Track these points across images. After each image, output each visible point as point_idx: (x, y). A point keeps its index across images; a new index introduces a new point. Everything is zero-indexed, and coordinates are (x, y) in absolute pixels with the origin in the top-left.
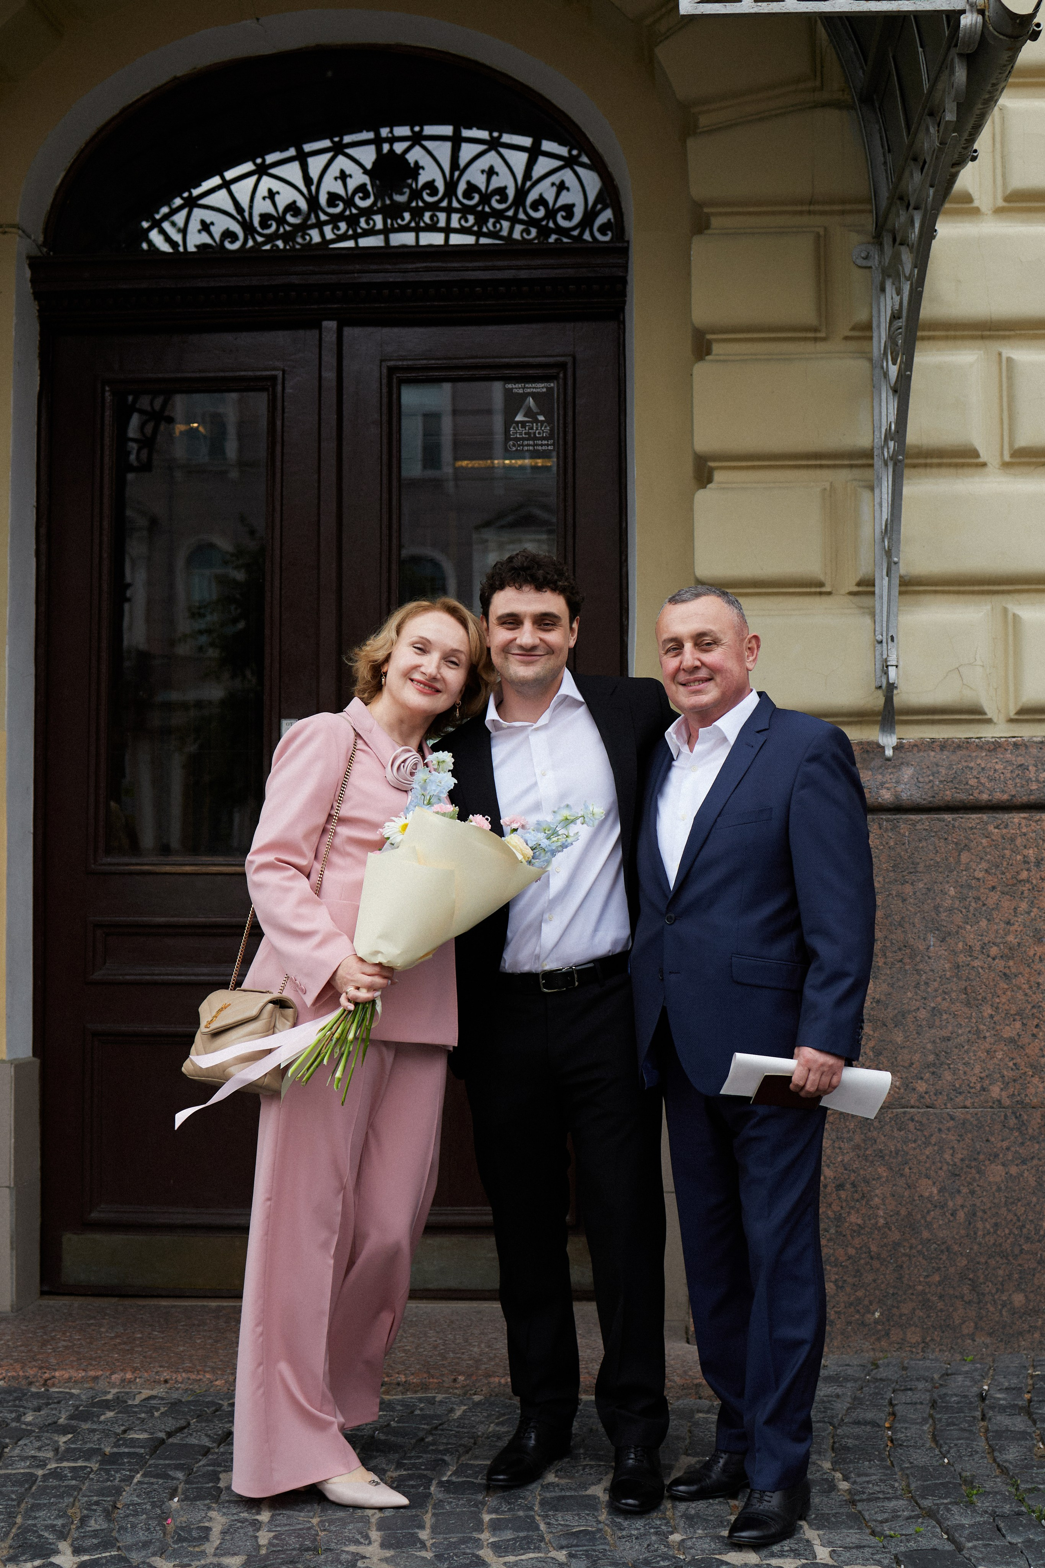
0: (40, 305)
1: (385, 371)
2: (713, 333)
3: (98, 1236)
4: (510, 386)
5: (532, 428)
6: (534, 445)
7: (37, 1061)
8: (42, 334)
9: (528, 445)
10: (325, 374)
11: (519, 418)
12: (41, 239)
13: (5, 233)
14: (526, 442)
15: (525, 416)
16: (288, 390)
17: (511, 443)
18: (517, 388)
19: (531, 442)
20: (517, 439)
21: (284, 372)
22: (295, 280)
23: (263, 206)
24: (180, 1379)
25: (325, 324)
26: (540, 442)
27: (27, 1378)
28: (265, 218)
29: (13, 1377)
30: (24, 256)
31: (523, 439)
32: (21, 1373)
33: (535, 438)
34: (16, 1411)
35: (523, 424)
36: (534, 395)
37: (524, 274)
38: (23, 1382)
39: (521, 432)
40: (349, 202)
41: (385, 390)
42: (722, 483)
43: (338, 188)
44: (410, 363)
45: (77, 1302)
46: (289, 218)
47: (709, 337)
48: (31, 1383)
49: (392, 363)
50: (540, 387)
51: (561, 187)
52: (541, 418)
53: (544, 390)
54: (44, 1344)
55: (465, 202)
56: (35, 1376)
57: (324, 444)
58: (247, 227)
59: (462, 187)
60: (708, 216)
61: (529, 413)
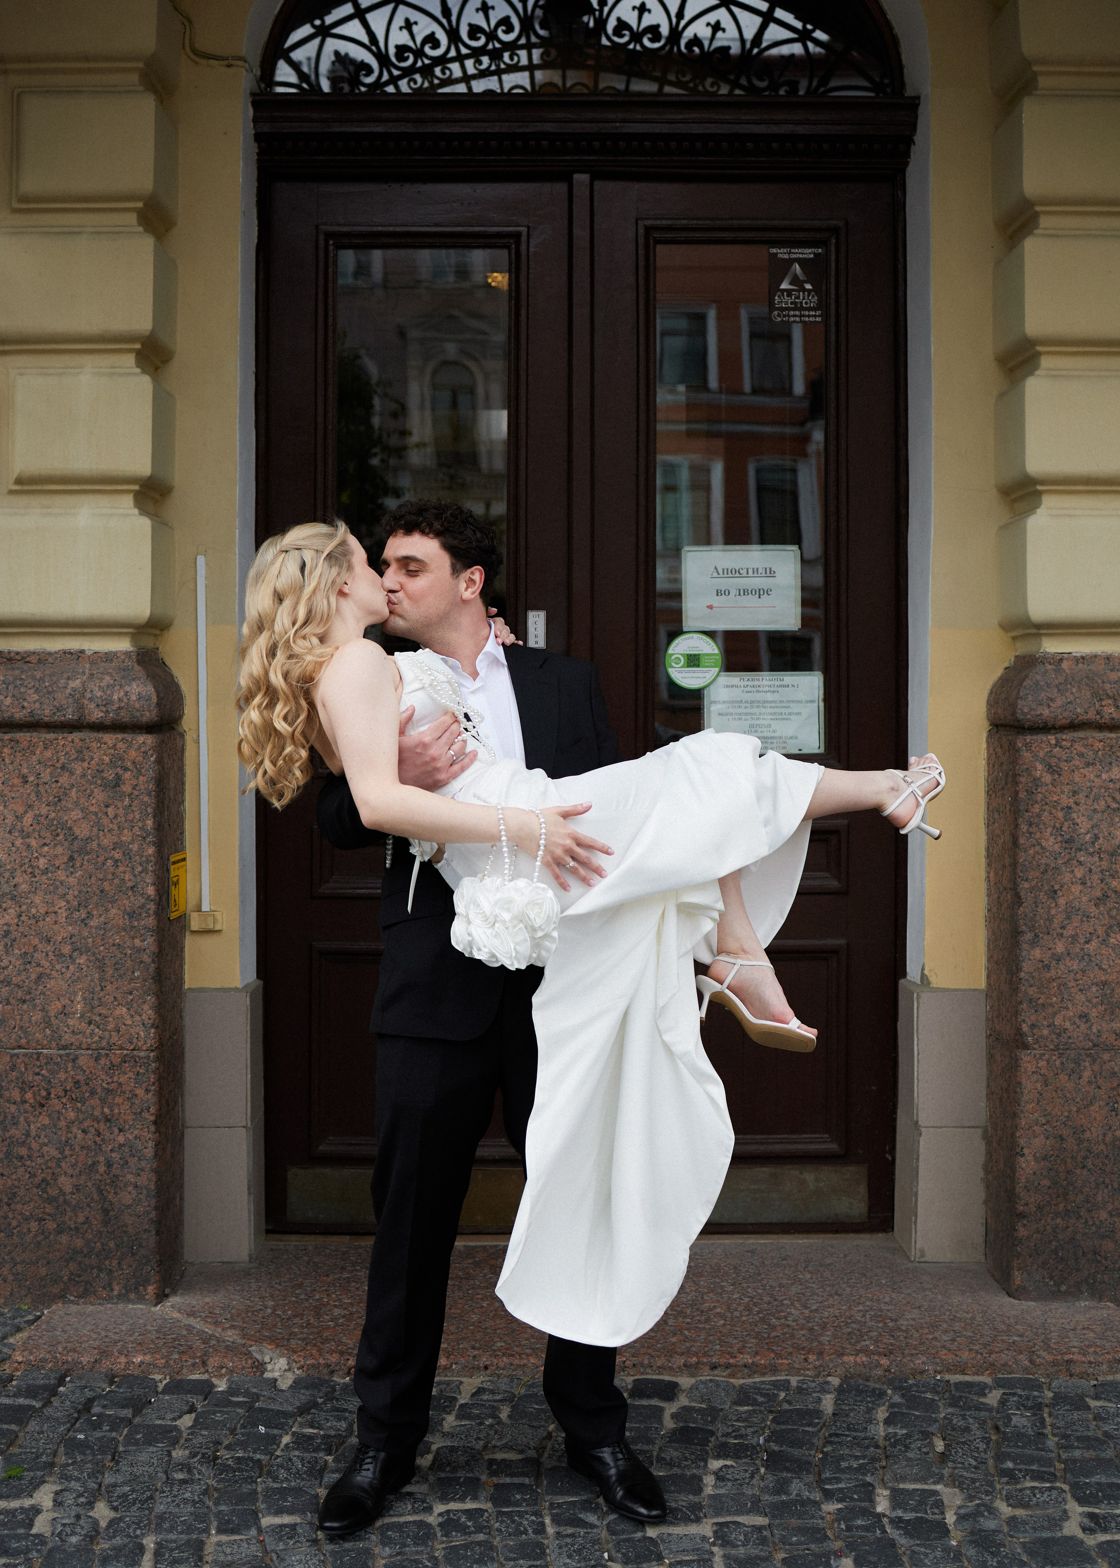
0: (259, 147)
1: (641, 231)
2: (1042, 204)
3: (328, 1171)
4: (774, 251)
5: (798, 297)
6: (801, 316)
7: (260, 982)
8: (259, 180)
9: (794, 316)
10: (576, 231)
11: (784, 286)
12: (259, 73)
13: (229, 66)
14: (792, 313)
15: (791, 284)
16: (531, 249)
17: (776, 313)
18: (782, 253)
19: (797, 313)
20: (782, 309)
21: (528, 228)
22: (549, 127)
23: (399, 37)
24: (501, 1365)
25: (577, 176)
26: (807, 313)
27: (329, 1366)
28: (402, 50)
29: (313, 1365)
30: (248, 92)
31: (789, 309)
32: (321, 1361)
33: (802, 309)
34: (345, 1419)
35: (789, 292)
36: (802, 262)
37: (801, 130)
38: (325, 1371)
39: (785, 301)
40: (492, 36)
41: (641, 252)
42: (1048, 369)
43: (479, 20)
44: (669, 222)
45: (311, 1242)
46: (427, 50)
47: (1038, 208)
48: (332, 1372)
49: (649, 223)
50: (808, 253)
51: (717, 27)
52: (808, 286)
53: (812, 256)
54: (318, 1315)
55: (616, 39)
56: (337, 1364)
57: (576, 310)
58: (383, 59)
59: (611, 24)
60: (1035, 76)
61: (795, 281)
